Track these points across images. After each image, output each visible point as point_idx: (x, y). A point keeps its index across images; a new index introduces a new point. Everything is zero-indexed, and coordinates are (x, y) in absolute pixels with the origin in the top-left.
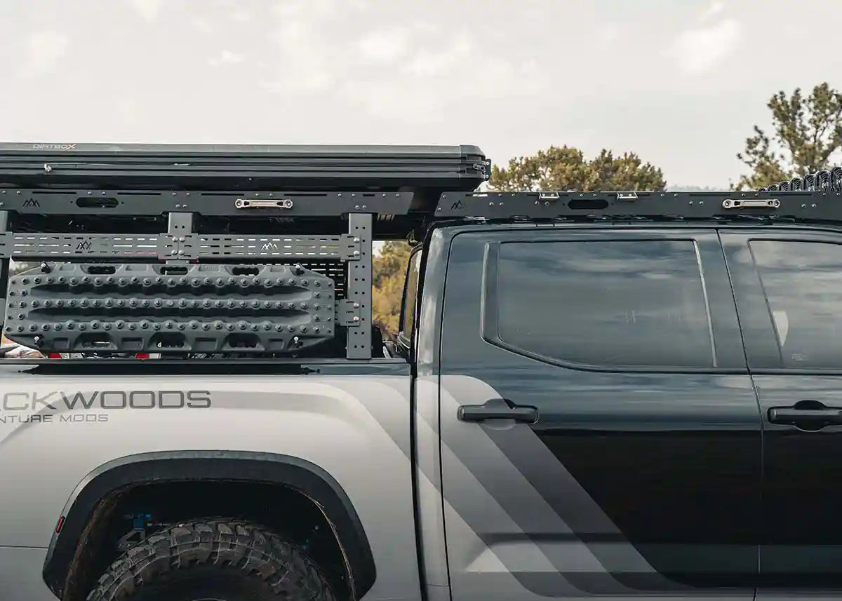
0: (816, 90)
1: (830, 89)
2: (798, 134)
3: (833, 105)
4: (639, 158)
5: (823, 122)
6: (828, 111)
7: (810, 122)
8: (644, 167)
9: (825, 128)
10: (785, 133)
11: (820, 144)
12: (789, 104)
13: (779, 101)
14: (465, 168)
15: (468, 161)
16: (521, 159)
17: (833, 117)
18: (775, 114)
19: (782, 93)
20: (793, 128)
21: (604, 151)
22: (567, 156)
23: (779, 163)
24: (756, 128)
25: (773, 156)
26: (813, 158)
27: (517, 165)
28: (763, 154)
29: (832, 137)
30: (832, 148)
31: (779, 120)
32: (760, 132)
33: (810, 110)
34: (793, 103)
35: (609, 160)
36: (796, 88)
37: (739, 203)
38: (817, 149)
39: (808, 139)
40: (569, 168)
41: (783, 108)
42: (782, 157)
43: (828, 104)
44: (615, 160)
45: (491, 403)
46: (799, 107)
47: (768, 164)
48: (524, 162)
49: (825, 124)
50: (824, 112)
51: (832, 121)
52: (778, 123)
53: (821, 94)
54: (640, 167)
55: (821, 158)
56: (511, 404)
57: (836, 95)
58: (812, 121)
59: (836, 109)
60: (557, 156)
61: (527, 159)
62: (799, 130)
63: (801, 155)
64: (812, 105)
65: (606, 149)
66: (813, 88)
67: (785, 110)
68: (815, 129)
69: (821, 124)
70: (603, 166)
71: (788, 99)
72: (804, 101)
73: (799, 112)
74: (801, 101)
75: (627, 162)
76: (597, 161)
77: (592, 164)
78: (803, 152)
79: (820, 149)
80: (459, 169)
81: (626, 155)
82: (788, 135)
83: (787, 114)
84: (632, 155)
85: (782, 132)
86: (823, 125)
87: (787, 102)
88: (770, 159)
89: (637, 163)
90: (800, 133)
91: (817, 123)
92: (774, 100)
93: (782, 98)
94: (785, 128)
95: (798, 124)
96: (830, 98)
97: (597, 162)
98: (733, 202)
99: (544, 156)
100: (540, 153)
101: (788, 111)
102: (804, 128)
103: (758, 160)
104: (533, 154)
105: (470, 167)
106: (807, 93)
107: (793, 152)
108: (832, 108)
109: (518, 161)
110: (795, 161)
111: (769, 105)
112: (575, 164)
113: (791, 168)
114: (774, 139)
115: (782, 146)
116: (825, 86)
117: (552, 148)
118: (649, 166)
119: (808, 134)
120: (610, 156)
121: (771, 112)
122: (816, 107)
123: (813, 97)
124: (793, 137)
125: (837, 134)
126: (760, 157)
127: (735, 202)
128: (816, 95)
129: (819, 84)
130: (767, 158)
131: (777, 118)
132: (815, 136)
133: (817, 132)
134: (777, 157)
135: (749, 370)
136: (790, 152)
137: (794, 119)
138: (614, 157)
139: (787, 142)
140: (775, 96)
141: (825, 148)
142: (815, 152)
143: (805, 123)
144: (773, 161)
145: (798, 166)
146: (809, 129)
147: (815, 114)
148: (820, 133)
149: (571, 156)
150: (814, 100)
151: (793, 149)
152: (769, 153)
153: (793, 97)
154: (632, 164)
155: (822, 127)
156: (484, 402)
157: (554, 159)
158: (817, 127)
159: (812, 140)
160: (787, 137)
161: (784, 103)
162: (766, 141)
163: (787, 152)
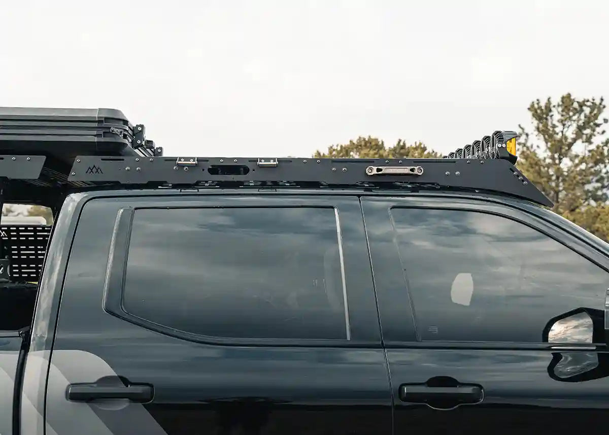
0: (563, 98)
1: (572, 98)
2: (549, 130)
3: (575, 109)
4: (426, 146)
5: (568, 122)
6: (571, 114)
7: (558, 121)
8: (429, 153)
9: (569, 126)
10: (540, 130)
11: (566, 138)
12: (543, 108)
13: (536, 106)
14: (101, 132)
15: (104, 125)
16: (337, 146)
17: (575, 118)
18: (533, 115)
19: (538, 100)
20: (546, 126)
21: (400, 141)
22: (371, 143)
23: (536, 152)
24: (520, 126)
25: (532, 146)
26: (561, 148)
27: (334, 150)
28: (524, 145)
29: (575, 132)
30: (575, 140)
31: (536, 119)
32: (523, 129)
33: (559, 113)
34: (546, 107)
35: (403, 147)
36: (548, 97)
37: (381, 170)
38: (564, 140)
39: (557, 134)
40: (372, 152)
41: (539, 111)
42: (538, 147)
43: (571, 109)
44: (408, 148)
45: (105, 380)
46: (550, 111)
47: (528, 152)
48: (339, 148)
49: (569, 123)
50: (569, 114)
51: (574, 121)
52: (536, 122)
53: (567, 102)
54: (426, 153)
55: (567, 148)
56: (126, 382)
57: (577, 102)
58: (560, 121)
59: (577, 112)
60: (363, 143)
61: (341, 146)
62: (551, 127)
63: (552, 145)
64: (560, 109)
65: (401, 139)
66: (561, 96)
67: (541, 113)
68: (562, 127)
69: (566, 122)
70: (399, 151)
71: (543, 104)
72: (554, 106)
73: (550, 114)
74: (552, 106)
75: (416, 148)
76: (394, 147)
77: (390, 150)
78: (553, 142)
79: (566, 141)
80: (95, 133)
81: (416, 143)
82: (543, 130)
83: (541, 115)
84: (420, 144)
85: (538, 129)
86: (568, 123)
87: (541, 107)
88: (530, 148)
89: (424, 149)
90: (551, 129)
91: (564, 122)
92: (533, 105)
93: (538, 104)
94: (541, 126)
95: (550, 124)
96: (573, 104)
97: (395, 149)
98: (375, 168)
99: (354, 144)
100: (351, 141)
101: (543, 113)
102: (554, 126)
103: (521, 150)
104: (346, 143)
105: (107, 131)
106: (556, 100)
107: (547, 143)
108: (575, 111)
109: (335, 147)
110: (548, 151)
111: (529, 109)
112: (377, 150)
113: (545, 155)
114: (532, 134)
115: (539, 139)
116: (569, 95)
117: (360, 137)
118: (433, 152)
119: (557, 130)
120: (404, 144)
121: (530, 114)
122: (563, 111)
123: (561, 103)
124: (546, 132)
125: (578, 130)
126: (523, 147)
127: (377, 169)
128: (562, 101)
129: (565, 94)
130: (528, 148)
131: (534, 119)
132: (562, 132)
133: (564, 129)
134: (535, 147)
135: (382, 343)
136: (544, 143)
137: (546, 119)
138: (408, 145)
139: (542, 136)
140: (533, 102)
141: (570, 140)
142: (563, 144)
143: (555, 122)
144: (532, 150)
145: (550, 154)
146: (557, 127)
147: (562, 116)
148: (566, 129)
149: (373, 143)
150: (561, 105)
151: (546, 141)
152: (529, 144)
153: (546, 103)
154: (419, 151)
155: (567, 125)
156: (96, 380)
157: (361, 146)
158: (564, 125)
159: (560, 134)
160: (542, 133)
161: (540, 108)
162: (527, 135)
163: (542, 144)
